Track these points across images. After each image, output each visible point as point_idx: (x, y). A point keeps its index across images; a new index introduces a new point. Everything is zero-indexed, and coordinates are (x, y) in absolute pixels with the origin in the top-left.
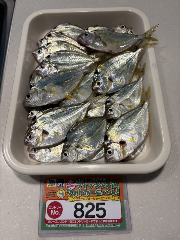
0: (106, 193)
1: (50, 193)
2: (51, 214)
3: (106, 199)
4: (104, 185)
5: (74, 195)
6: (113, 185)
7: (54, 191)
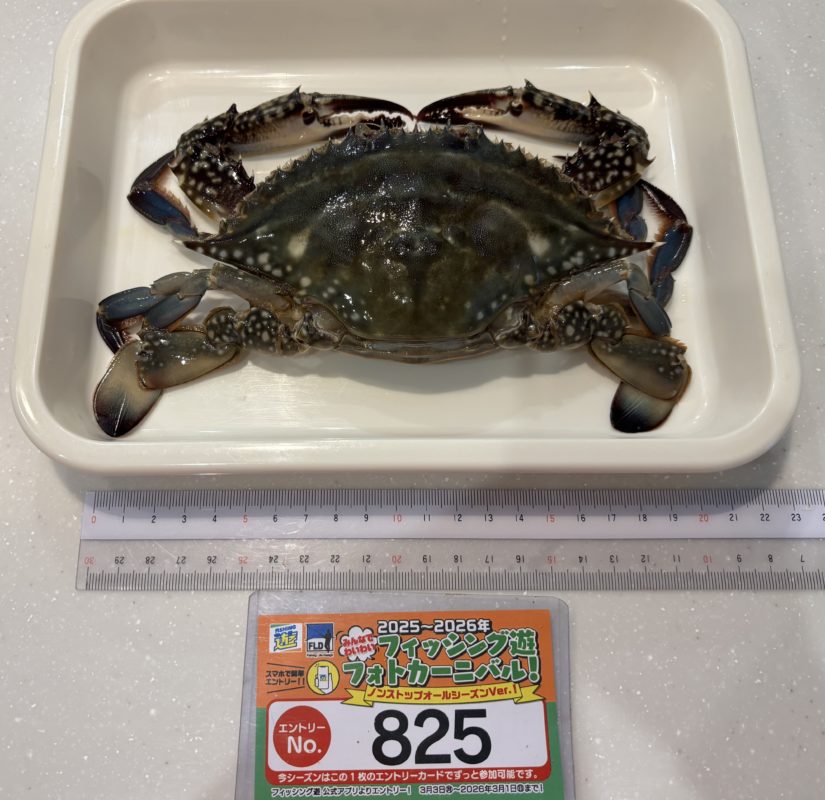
0: (489, 673)
1: (281, 674)
2: (289, 751)
3: (490, 697)
4: (483, 645)
5: (370, 680)
6: (513, 643)
7: (294, 669)
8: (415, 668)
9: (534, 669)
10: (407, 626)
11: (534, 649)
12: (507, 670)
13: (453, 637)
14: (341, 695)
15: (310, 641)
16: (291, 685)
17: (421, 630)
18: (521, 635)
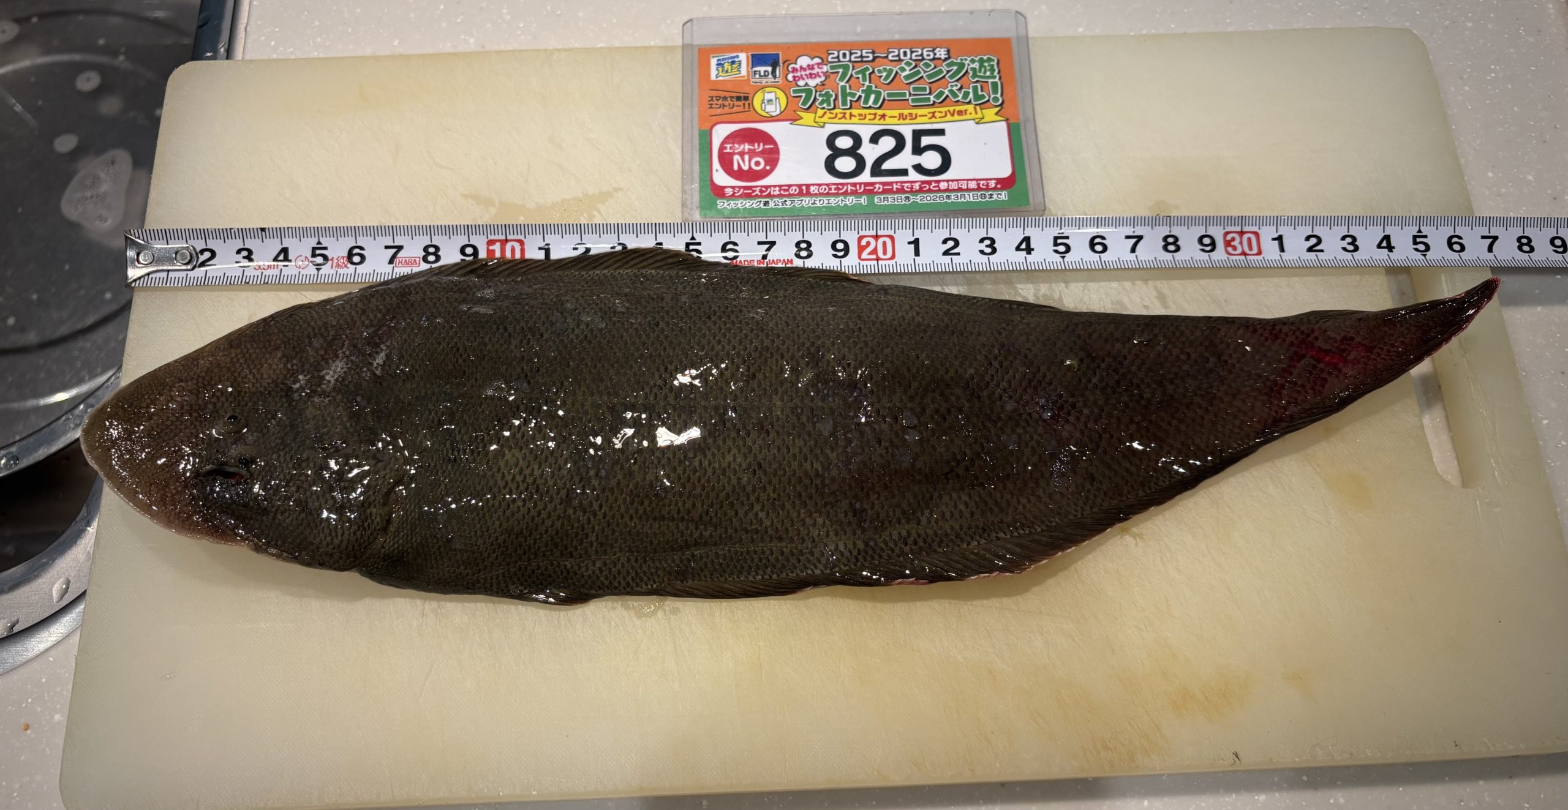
0: (947, 96)
1: (725, 98)
2: (736, 168)
3: (949, 118)
4: (941, 71)
5: (822, 103)
6: (974, 69)
7: (739, 95)
8: (868, 92)
9: (995, 92)
10: (859, 54)
11: (996, 73)
12: (966, 95)
13: (908, 64)
14: (790, 116)
15: (754, 69)
16: (735, 109)
17: (875, 58)
18: (981, 61)
